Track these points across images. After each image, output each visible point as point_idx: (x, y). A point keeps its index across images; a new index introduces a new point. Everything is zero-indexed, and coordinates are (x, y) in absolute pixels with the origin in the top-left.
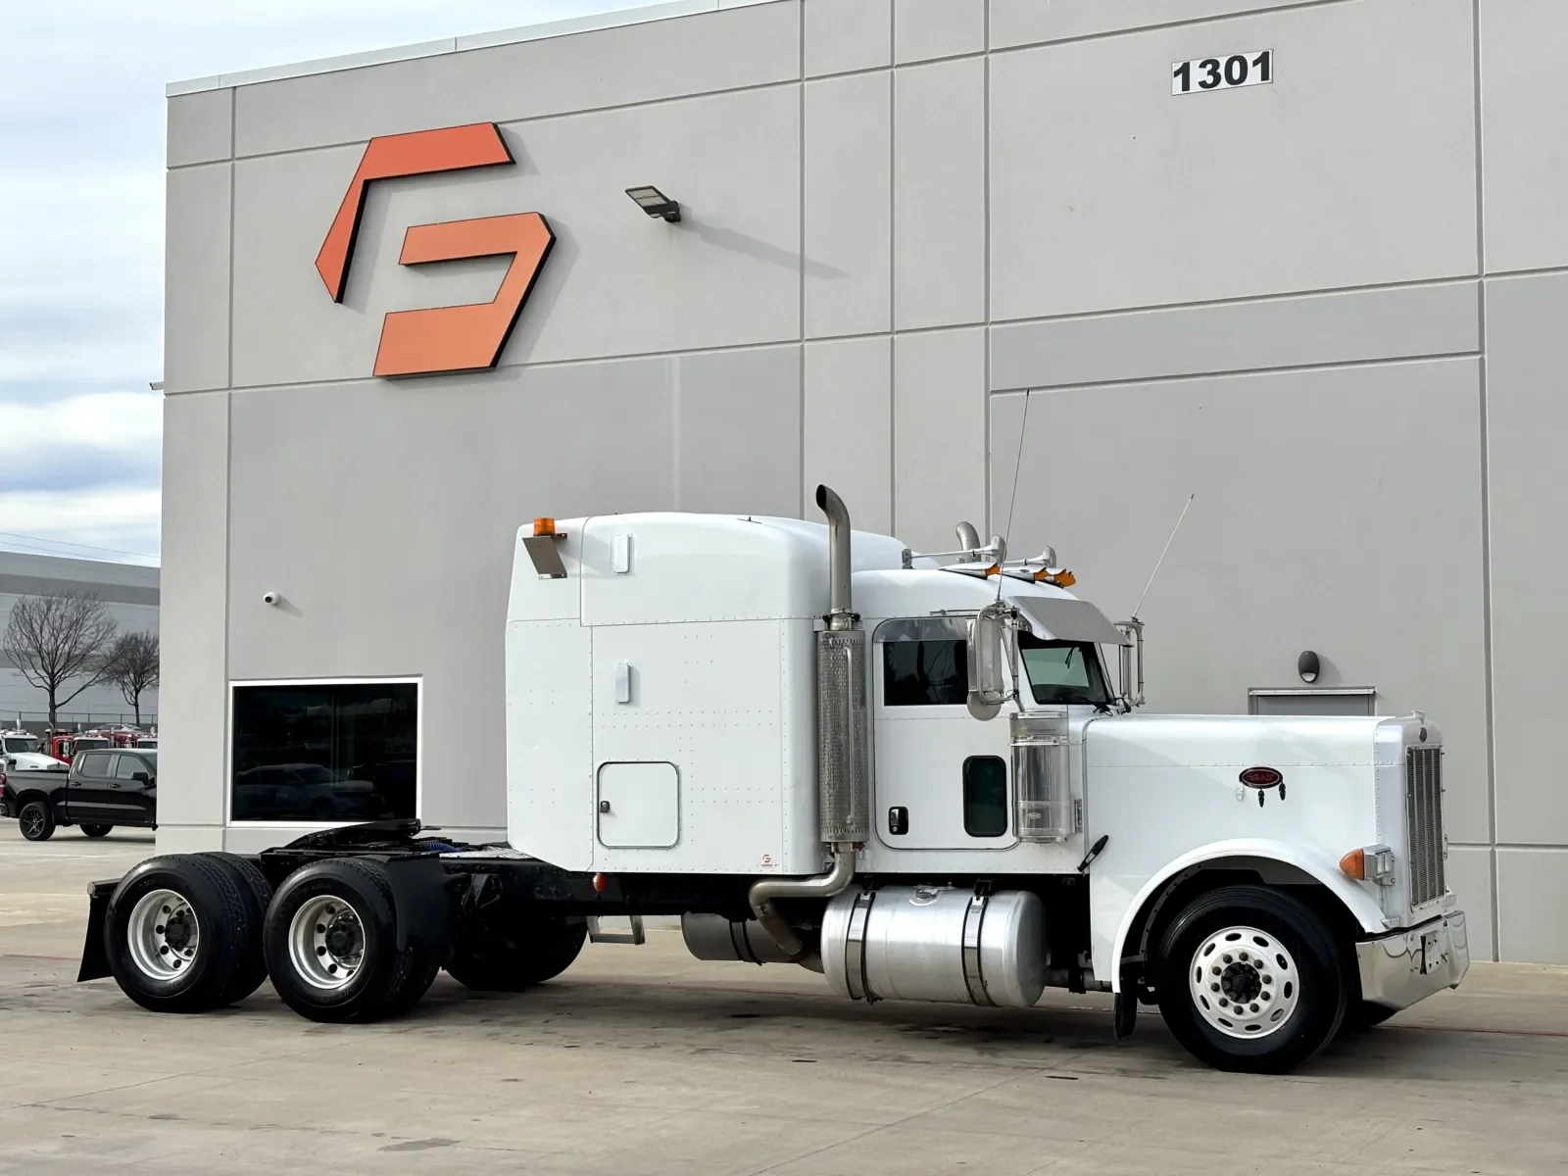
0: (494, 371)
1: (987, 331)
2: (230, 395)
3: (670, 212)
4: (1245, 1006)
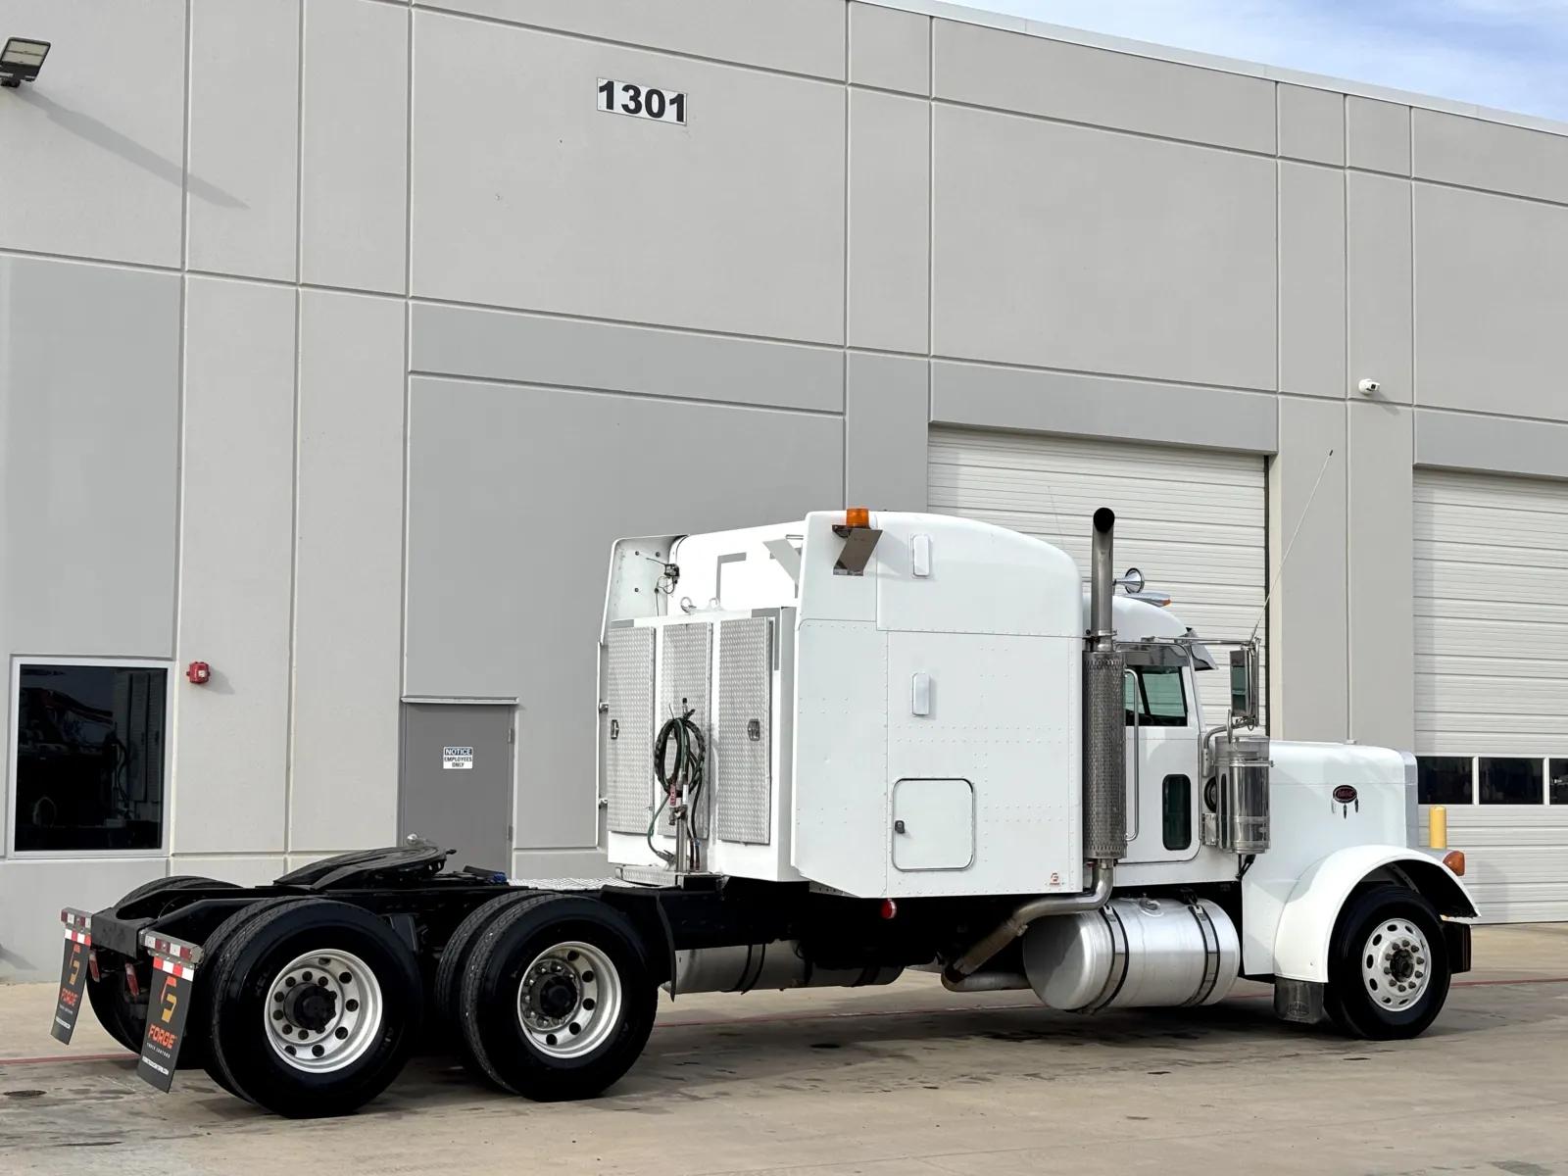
4: (1406, 984)
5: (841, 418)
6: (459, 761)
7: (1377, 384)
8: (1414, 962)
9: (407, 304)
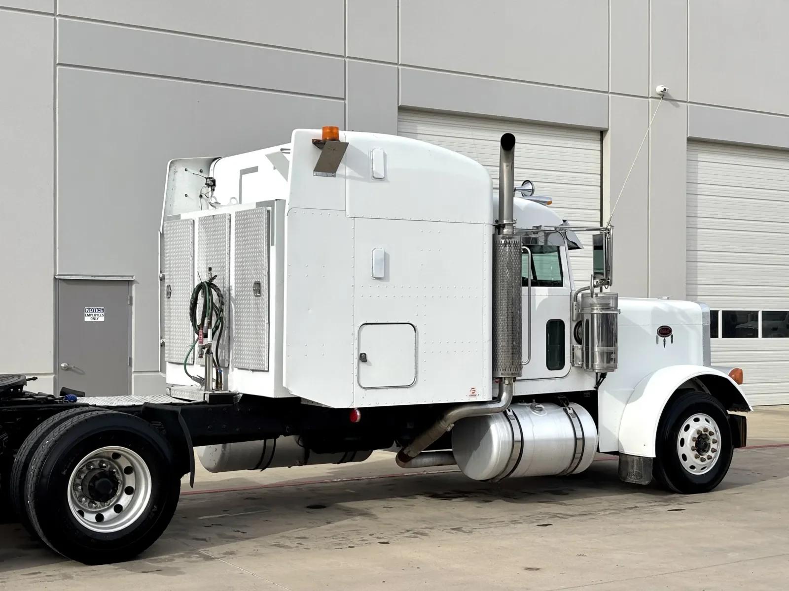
4: (705, 457)
5: (343, 101)
6: (95, 317)
7: (667, 88)
8: (711, 442)
9: (55, 20)
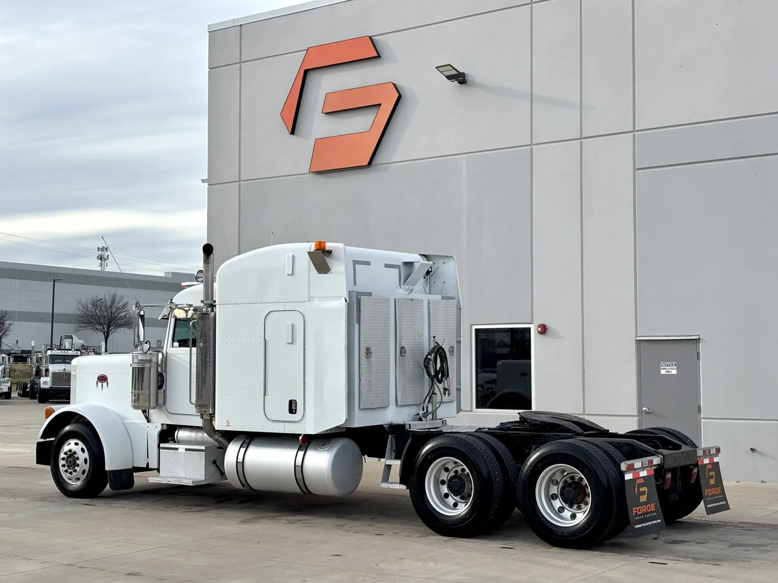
0: (369, 167)
1: (634, 135)
2: (240, 184)
3: (460, 78)
6: (669, 370)
